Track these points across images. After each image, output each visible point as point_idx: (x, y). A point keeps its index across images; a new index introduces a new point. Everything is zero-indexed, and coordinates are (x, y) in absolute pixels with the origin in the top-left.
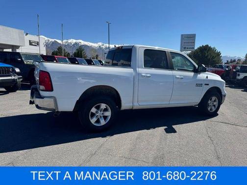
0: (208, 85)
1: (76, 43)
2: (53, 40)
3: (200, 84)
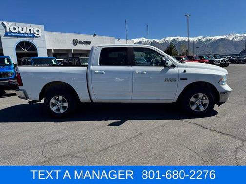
0: (186, 79)
1: (174, 41)
2: (152, 40)
3: (173, 79)
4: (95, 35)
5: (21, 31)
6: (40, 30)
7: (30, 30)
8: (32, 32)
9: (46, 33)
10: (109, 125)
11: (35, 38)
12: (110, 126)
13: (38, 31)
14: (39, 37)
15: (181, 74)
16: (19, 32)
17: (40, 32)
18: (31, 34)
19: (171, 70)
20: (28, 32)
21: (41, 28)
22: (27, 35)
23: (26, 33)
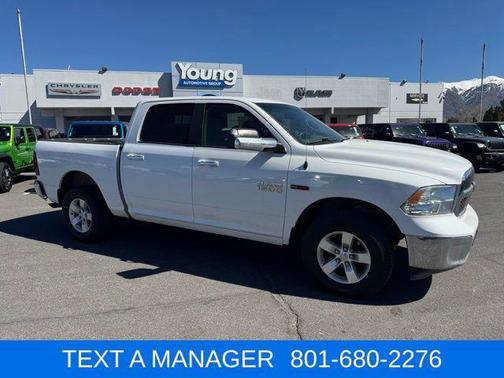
0: (307, 189)
3: (274, 184)
4: (343, 76)
5: (203, 78)
6: (235, 73)
7: (219, 74)
8: (221, 78)
9: (247, 79)
10: (119, 274)
11: (225, 90)
12: (120, 277)
13: (231, 75)
14: (231, 86)
15: (294, 172)
16: (200, 79)
17: (234, 78)
18: (219, 81)
19: (275, 161)
20: (215, 78)
21: (236, 69)
22: (212, 84)
23: (211, 80)
